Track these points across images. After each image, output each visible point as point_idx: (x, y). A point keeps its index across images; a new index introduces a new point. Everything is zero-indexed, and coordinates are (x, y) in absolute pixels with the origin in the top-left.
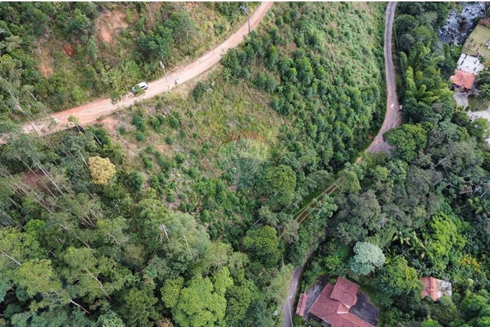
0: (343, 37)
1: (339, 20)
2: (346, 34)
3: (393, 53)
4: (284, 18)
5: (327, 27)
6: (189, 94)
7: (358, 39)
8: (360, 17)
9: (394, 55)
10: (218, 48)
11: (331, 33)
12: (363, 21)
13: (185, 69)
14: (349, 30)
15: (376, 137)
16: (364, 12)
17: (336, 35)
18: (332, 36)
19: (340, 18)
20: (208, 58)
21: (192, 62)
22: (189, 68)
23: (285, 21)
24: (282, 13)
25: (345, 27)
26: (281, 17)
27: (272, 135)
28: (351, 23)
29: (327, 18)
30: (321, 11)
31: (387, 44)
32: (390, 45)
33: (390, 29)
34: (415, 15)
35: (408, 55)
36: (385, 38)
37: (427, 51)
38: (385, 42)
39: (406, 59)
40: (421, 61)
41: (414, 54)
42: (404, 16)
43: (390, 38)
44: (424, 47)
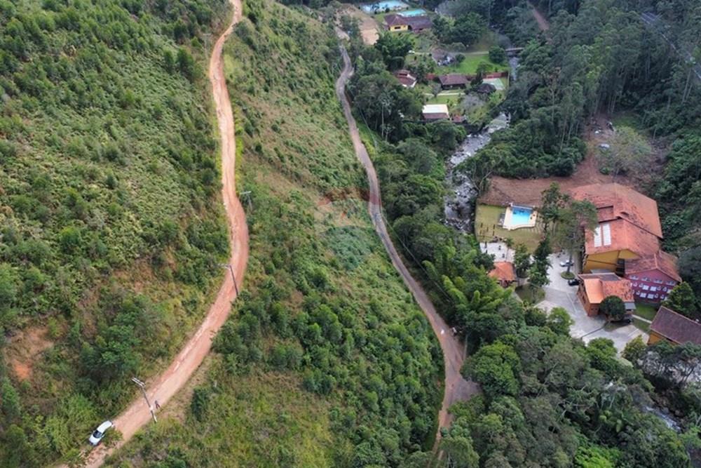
0: (351, 265)
1: (334, 246)
2: (351, 260)
3: (407, 267)
5: (325, 259)
6: (187, 413)
7: (366, 263)
8: (352, 234)
9: (411, 270)
10: (199, 331)
11: (333, 264)
12: (358, 239)
13: (162, 379)
14: (350, 254)
15: (446, 380)
16: (353, 228)
17: (340, 265)
18: (337, 268)
19: (333, 243)
20: (190, 352)
21: (170, 364)
22: (168, 375)
23: (277, 266)
25: (344, 252)
27: (322, 429)
28: (348, 245)
29: (320, 247)
30: (308, 241)
31: (394, 258)
32: (398, 258)
33: (389, 240)
34: (411, 214)
35: (433, 261)
36: (388, 252)
37: (453, 250)
38: (391, 258)
39: (433, 267)
40: (452, 264)
41: (439, 259)
42: (402, 219)
43: (394, 250)
44: (448, 247)
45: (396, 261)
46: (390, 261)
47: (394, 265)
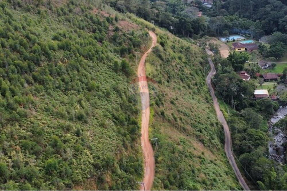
0: (214, 183)
1: (204, 171)
2: (215, 180)
3: (248, 185)
4: (169, 181)
5: (200, 179)
7: (223, 181)
8: (216, 165)
9: (250, 186)
11: (204, 182)
12: (219, 167)
14: (214, 176)
16: (216, 160)
17: (208, 183)
18: (206, 184)
19: (204, 169)
23: (171, 183)
24: (166, 178)
25: (210, 175)
26: (167, 181)
28: (213, 171)
29: (196, 172)
30: (189, 168)
31: (240, 178)
32: (242, 179)
33: (237, 167)
34: (249, 152)
35: (263, 181)
36: (236, 175)
37: (274, 174)
38: (238, 178)
39: (263, 185)
40: (275, 183)
41: (267, 179)
42: (244, 155)
43: (240, 174)
44: (271, 172)
45: (241, 181)
46: (238, 180)
47: (240, 183)
